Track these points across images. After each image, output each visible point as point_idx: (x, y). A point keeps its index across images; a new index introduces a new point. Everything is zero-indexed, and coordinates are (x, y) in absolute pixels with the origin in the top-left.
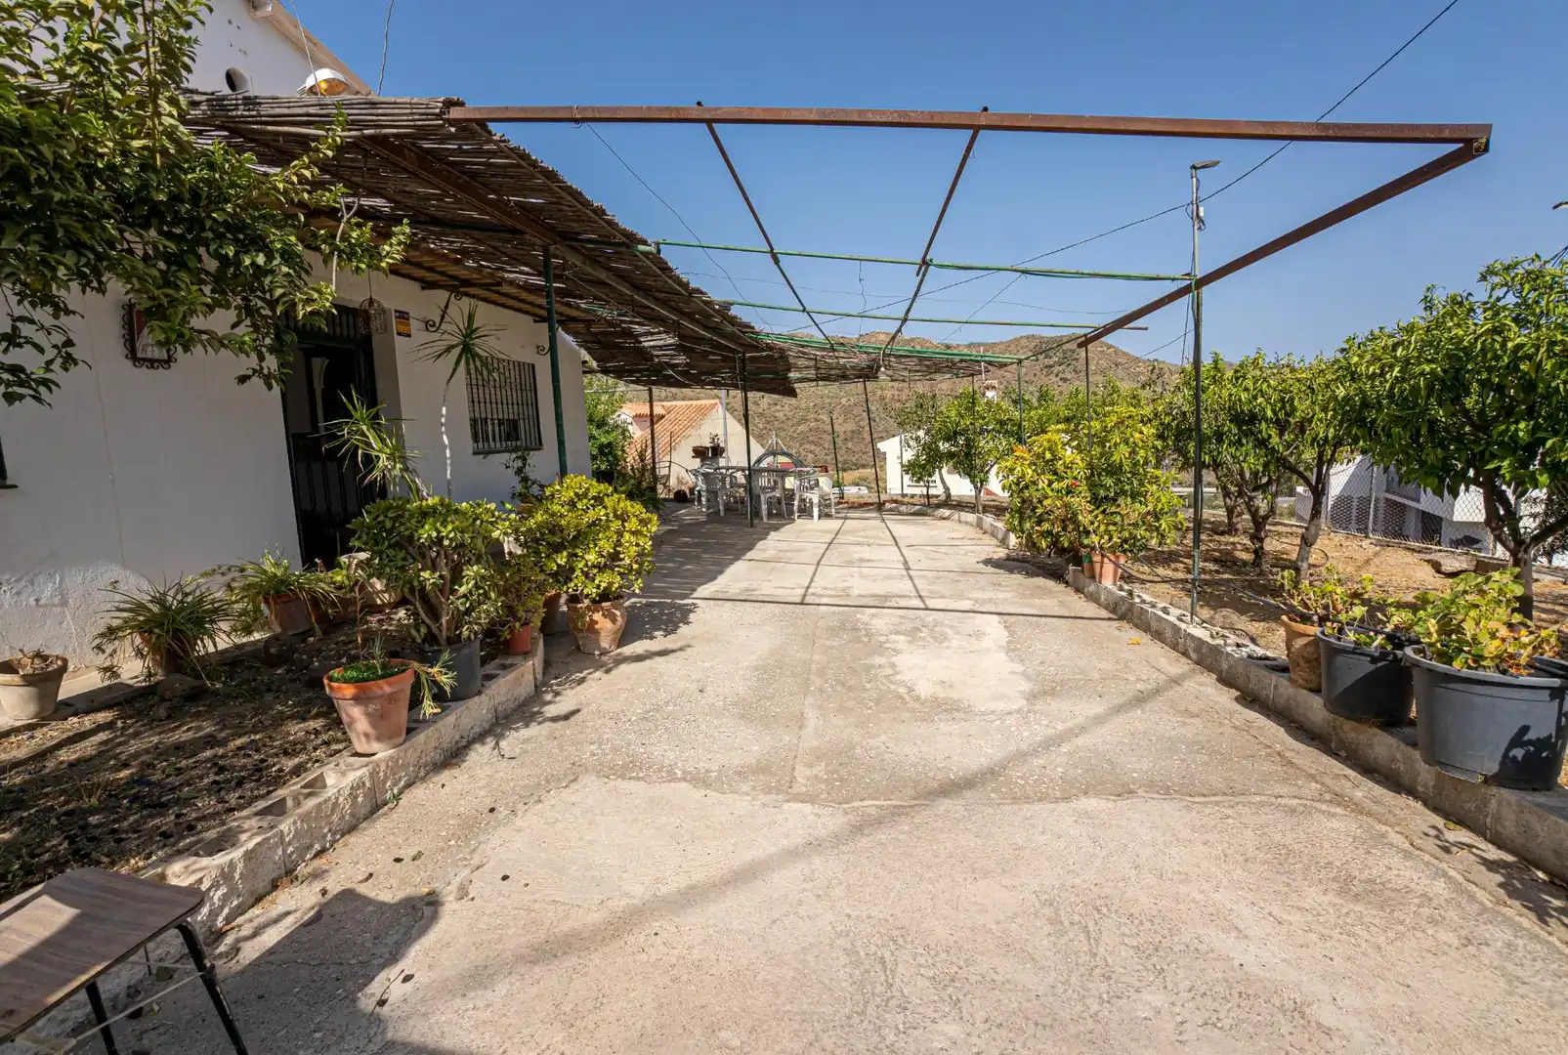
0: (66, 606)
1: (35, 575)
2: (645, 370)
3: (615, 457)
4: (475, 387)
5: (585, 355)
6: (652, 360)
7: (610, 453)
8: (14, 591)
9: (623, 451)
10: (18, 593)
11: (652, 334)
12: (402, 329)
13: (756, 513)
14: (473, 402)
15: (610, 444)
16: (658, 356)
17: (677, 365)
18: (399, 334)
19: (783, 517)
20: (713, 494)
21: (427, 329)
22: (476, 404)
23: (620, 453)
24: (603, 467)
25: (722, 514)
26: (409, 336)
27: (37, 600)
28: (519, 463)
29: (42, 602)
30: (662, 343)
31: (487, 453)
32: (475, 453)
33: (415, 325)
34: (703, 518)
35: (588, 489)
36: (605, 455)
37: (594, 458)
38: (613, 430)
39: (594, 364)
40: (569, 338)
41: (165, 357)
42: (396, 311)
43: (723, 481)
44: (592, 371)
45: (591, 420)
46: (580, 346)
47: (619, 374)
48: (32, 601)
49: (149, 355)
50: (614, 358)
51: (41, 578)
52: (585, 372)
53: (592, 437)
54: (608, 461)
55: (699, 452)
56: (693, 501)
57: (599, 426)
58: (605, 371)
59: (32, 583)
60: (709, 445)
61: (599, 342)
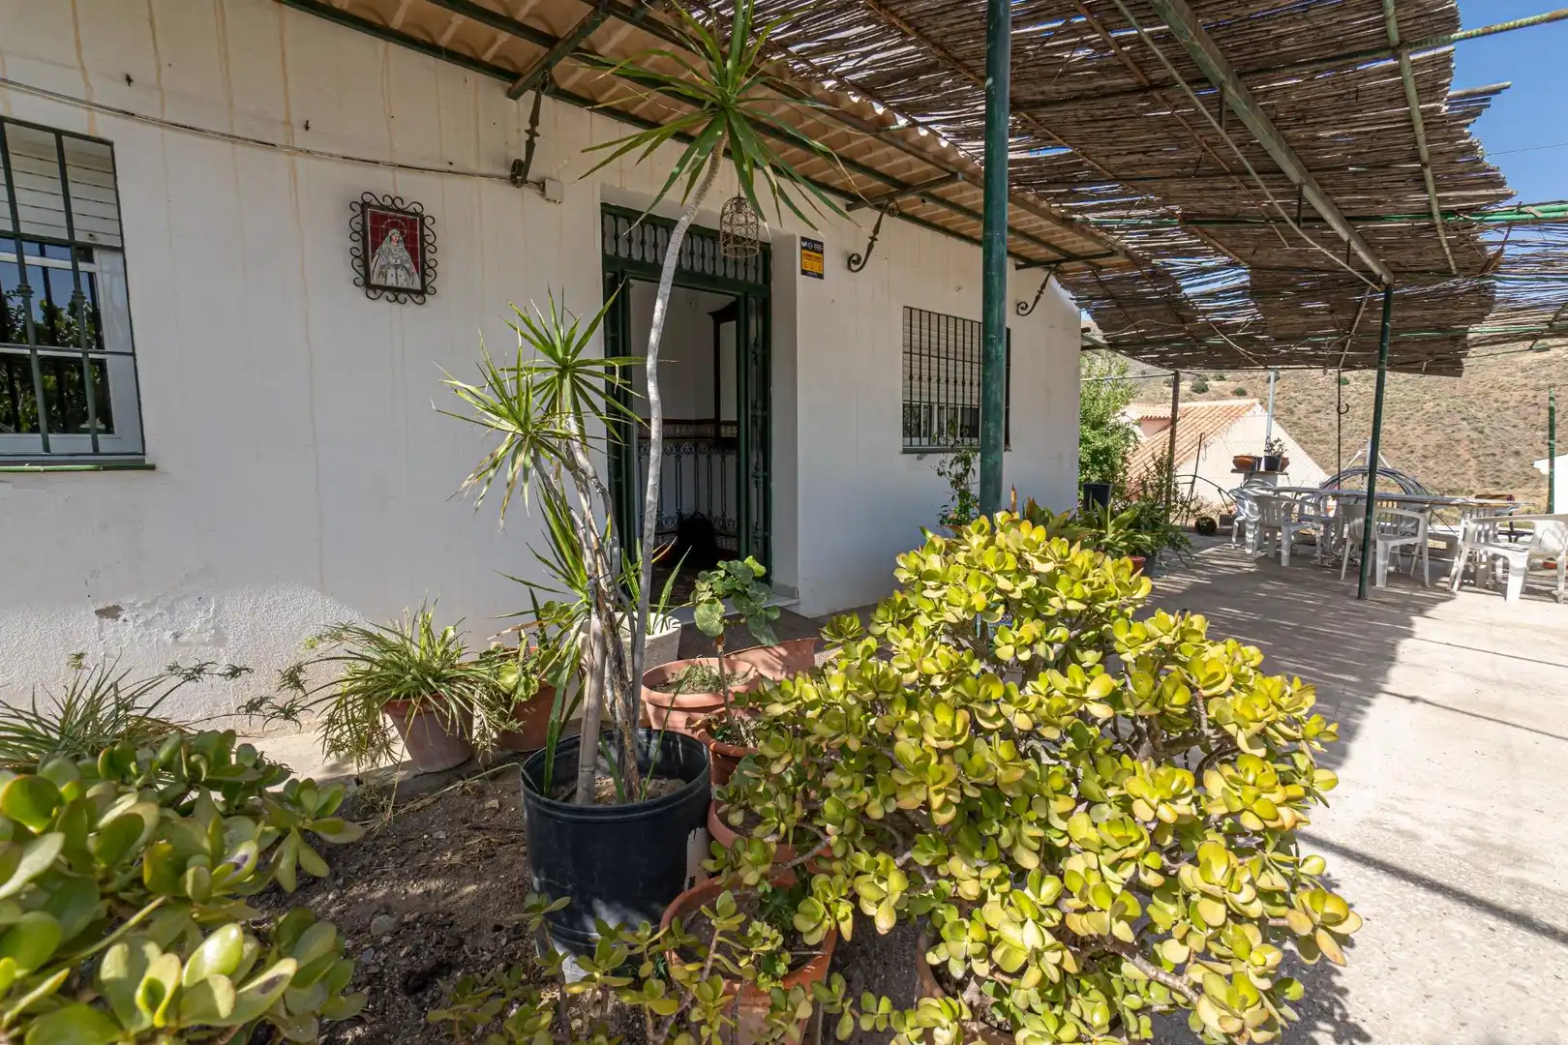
0: (224, 646)
1: (178, 600)
2: (1177, 339)
3: (1112, 468)
4: (916, 357)
5: (1086, 319)
6: (1193, 320)
7: (1106, 461)
8: (140, 621)
9: (1124, 459)
10: (147, 624)
11: (1206, 271)
12: (810, 265)
13: (1361, 571)
14: (911, 377)
15: (1107, 450)
16: (1205, 312)
17: (1237, 326)
18: (804, 272)
19: (1423, 584)
20: (1267, 527)
21: (849, 267)
22: (916, 383)
23: (1119, 462)
24: (1095, 478)
25: (1284, 563)
26: (820, 276)
27: (176, 636)
28: (959, 468)
29: (183, 639)
30: (1217, 286)
31: (923, 452)
32: (905, 451)
33: (832, 263)
34: (1249, 567)
35: (1051, 579)
36: (1100, 463)
37: (1084, 466)
38: (1112, 432)
39: (1098, 335)
40: (1066, 295)
41: (417, 286)
42: (803, 239)
43: (1289, 509)
44: (1095, 346)
45: (1084, 420)
46: (1081, 306)
47: (1133, 348)
48: (167, 636)
49: (391, 281)
50: (1129, 320)
51: (186, 605)
52: (1084, 348)
53: (1084, 440)
54: (1101, 471)
55: (1245, 465)
56: (1228, 534)
57: (1094, 427)
58: (1114, 345)
59: (171, 610)
60: (1261, 454)
61: (1112, 297)
